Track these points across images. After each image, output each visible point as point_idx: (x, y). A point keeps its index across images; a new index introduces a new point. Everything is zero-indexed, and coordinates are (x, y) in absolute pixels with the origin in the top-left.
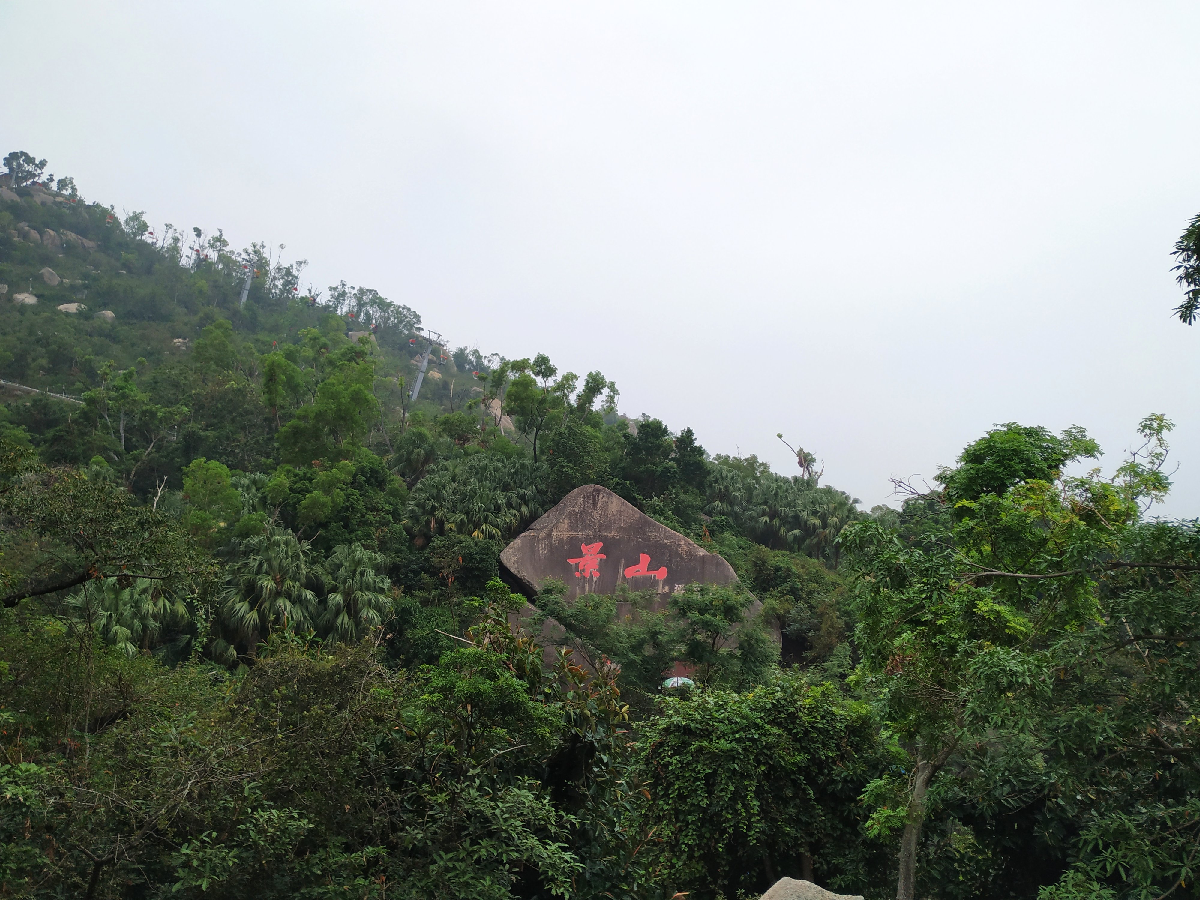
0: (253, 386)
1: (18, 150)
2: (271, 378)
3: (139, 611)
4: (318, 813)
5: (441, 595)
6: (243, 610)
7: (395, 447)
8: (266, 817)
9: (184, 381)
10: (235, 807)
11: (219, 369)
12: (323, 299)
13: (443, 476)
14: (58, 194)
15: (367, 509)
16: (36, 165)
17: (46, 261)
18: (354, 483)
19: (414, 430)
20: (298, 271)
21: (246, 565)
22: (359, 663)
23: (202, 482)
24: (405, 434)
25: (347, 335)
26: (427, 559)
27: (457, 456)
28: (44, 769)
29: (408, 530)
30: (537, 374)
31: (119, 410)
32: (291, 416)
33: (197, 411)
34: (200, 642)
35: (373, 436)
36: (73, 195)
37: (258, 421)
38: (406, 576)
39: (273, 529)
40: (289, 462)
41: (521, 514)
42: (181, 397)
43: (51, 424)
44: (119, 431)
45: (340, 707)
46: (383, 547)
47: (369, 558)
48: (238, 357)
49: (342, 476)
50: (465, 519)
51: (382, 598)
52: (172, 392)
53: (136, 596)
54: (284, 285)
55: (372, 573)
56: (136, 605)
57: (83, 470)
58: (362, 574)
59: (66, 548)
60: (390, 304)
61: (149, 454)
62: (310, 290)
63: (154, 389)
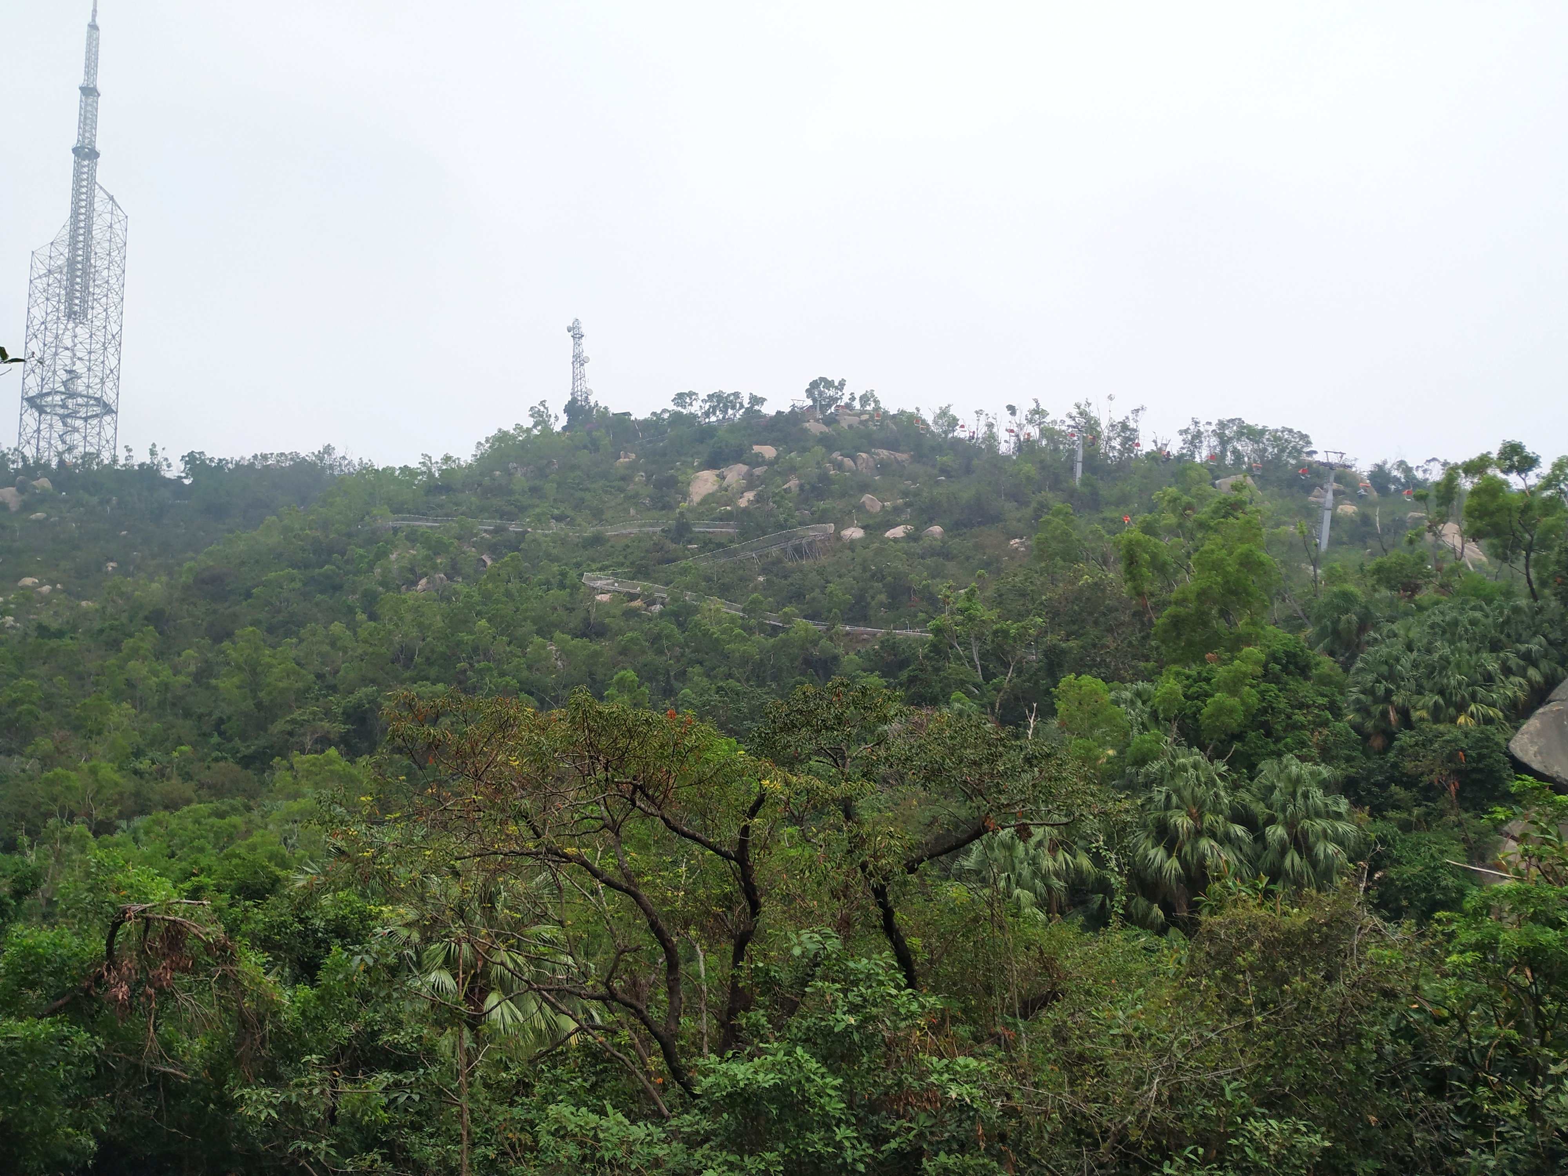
0: (1111, 575)
1: (816, 378)
2: (1131, 561)
3: (1039, 869)
4: (1332, 1126)
5: (1428, 814)
6: (1159, 858)
7: (1312, 619)
8: (1263, 1130)
9: (1031, 588)
10: (1218, 1114)
11: (1067, 564)
12: (1175, 446)
13: (1392, 645)
14: (863, 412)
15: (1292, 707)
16: (836, 388)
17: (864, 488)
18: (1267, 676)
19: (1335, 589)
20: (1136, 421)
21: (1150, 800)
22: (1343, 915)
23: (1077, 704)
24: (1322, 599)
25: (1213, 485)
26: (1395, 766)
27: (1406, 614)
28: (984, 1064)
29: (1357, 728)
30: (1507, 471)
31: (968, 635)
32: (1166, 604)
33: (1053, 619)
34: (1118, 902)
35: (1278, 609)
36: (877, 408)
37: (1125, 618)
38: (1369, 792)
39: (1174, 750)
40: (1175, 662)
41: (1529, 681)
42: (1031, 607)
43: (903, 664)
44: (973, 660)
45: (1329, 978)
46: (1326, 755)
47: (1311, 774)
48: (1087, 544)
49: (1249, 668)
50: (1441, 701)
51: (1342, 827)
52: (1021, 602)
53: (1032, 852)
54: (1123, 444)
55: (1319, 793)
56: (1034, 862)
57: (945, 710)
58: (1306, 796)
59: (945, 803)
60: (1263, 432)
61: (1010, 681)
62: (1155, 442)
63: (1000, 603)
